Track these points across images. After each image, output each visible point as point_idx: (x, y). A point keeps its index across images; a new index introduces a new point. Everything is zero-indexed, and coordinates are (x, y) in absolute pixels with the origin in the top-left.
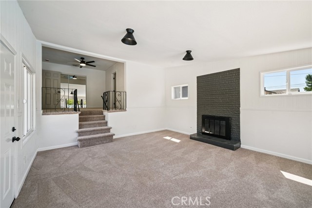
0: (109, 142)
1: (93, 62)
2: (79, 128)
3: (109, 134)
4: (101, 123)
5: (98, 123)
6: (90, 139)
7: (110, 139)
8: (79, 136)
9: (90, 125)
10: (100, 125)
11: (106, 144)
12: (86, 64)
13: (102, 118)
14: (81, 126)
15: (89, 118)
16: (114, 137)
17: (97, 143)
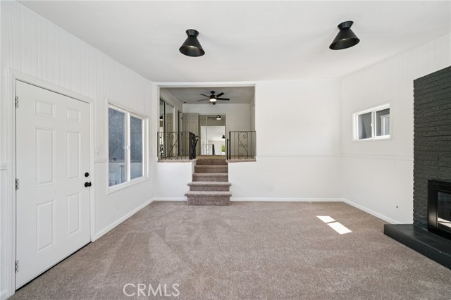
0: (223, 205)
1: (222, 94)
2: (193, 181)
3: (226, 193)
4: (219, 177)
5: (216, 177)
6: (199, 196)
7: (225, 201)
8: (191, 190)
9: (206, 178)
10: (218, 178)
11: (217, 207)
12: (217, 99)
13: (224, 170)
14: (195, 178)
15: (208, 168)
16: (232, 199)
17: (208, 203)
